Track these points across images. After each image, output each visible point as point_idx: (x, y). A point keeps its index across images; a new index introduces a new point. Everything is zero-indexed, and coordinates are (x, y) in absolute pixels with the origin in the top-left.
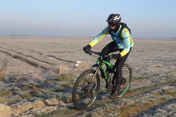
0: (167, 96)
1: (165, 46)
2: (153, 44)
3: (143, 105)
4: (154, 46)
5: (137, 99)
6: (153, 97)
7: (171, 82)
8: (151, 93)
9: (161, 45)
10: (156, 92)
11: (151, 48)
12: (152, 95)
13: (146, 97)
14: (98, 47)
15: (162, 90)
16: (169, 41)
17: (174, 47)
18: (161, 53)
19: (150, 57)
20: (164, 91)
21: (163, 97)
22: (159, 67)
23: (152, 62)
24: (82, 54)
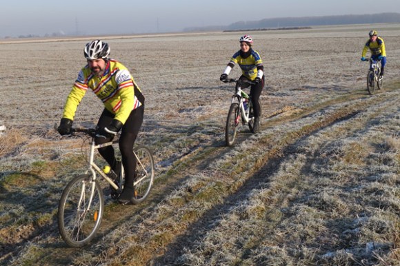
0: (198, 204)
1: (174, 52)
2: (152, 50)
3: (154, 242)
4: (153, 53)
5: (140, 225)
6: (172, 214)
7: (199, 159)
8: (165, 202)
9: (166, 50)
10: (175, 196)
11: (149, 60)
12: (169, 209)
13: (158, 216)
14: (42, 67)
15: (186, 188)
16: (180, 39)
17: (190, 55)
18: (169, 72)
19: (149, 84)
20: (190, 191)
21: (191, 209)
22: (171, 115)
23: (155, 98)
24: (8, 89)
